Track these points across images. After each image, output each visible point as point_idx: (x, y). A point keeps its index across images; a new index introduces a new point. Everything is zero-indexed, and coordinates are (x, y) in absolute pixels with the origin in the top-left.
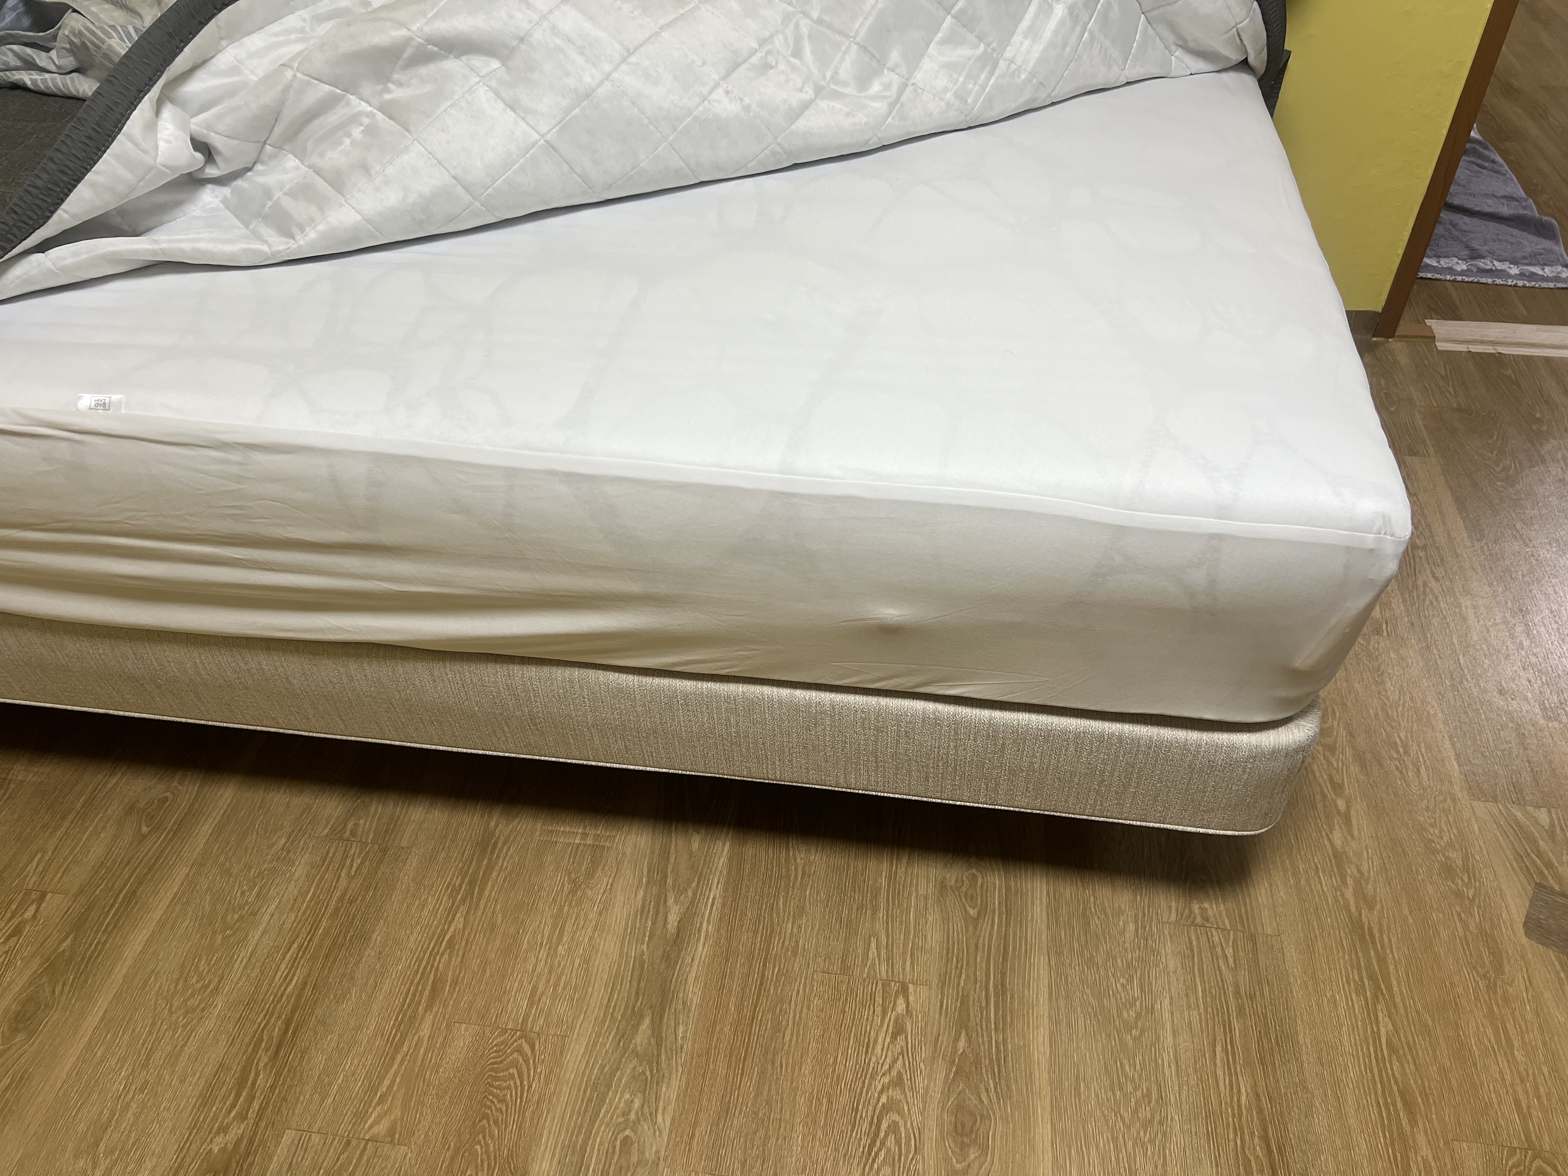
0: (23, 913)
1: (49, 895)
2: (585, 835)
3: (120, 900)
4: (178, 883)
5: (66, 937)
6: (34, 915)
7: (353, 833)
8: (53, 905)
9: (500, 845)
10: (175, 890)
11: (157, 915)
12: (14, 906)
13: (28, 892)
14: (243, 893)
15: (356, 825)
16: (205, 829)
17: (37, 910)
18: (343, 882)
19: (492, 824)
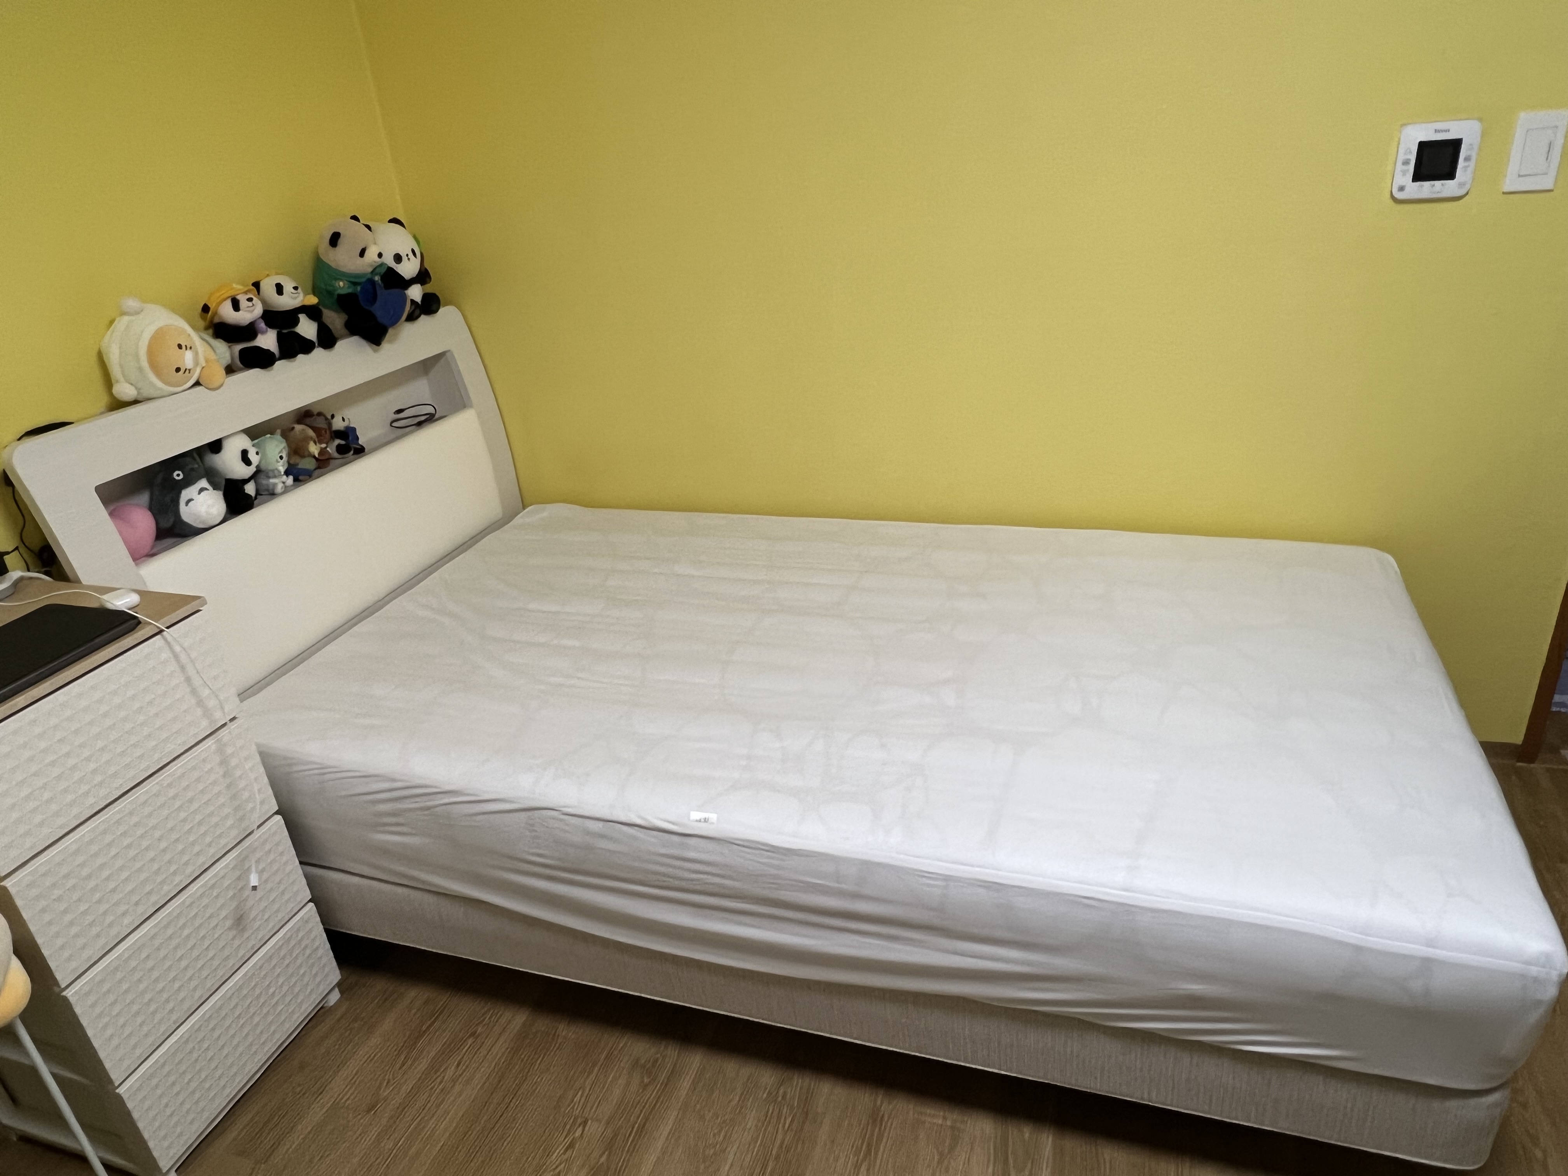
0: (574, 1133)
1: (590, 1122)
2: (945, 1118)
3: (635, 1129)
4: (671, 1122)
5: (604, 1153)
6: (582, 1134)
7: (784, 1097)
8: (593, 1128)
9: (886, 1118)
10: (670, 1127)
11: (660, 1144)
12: (568, 1127)
13: (576, 1119)
14: (714, 1135)
15: (785, 1094)
16: (686, 1084)
17: (583, 1131)
18: (780, 1136)
19: (879, 1102)
